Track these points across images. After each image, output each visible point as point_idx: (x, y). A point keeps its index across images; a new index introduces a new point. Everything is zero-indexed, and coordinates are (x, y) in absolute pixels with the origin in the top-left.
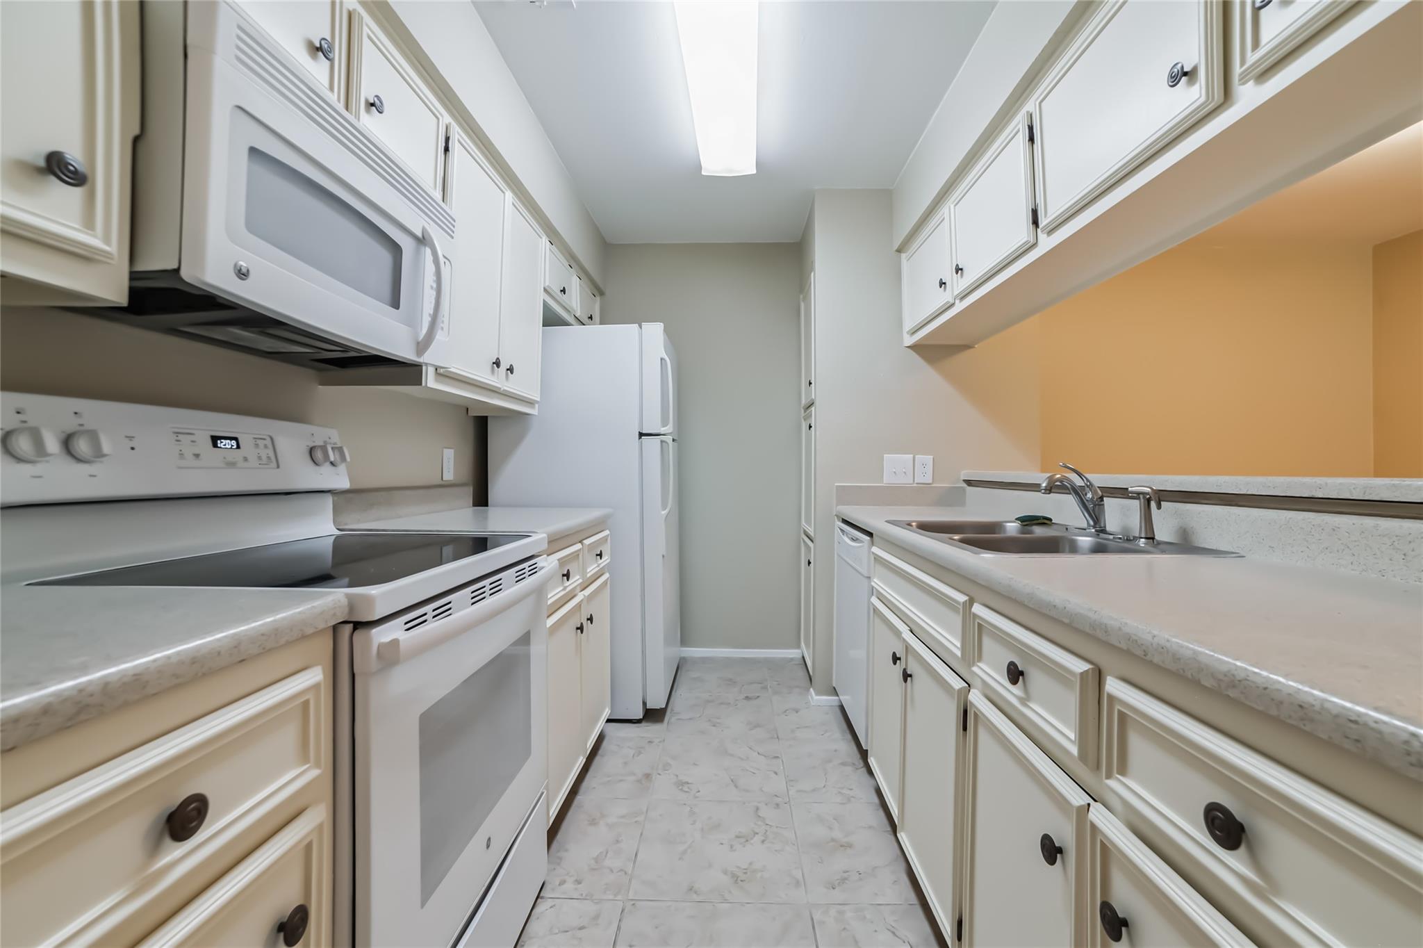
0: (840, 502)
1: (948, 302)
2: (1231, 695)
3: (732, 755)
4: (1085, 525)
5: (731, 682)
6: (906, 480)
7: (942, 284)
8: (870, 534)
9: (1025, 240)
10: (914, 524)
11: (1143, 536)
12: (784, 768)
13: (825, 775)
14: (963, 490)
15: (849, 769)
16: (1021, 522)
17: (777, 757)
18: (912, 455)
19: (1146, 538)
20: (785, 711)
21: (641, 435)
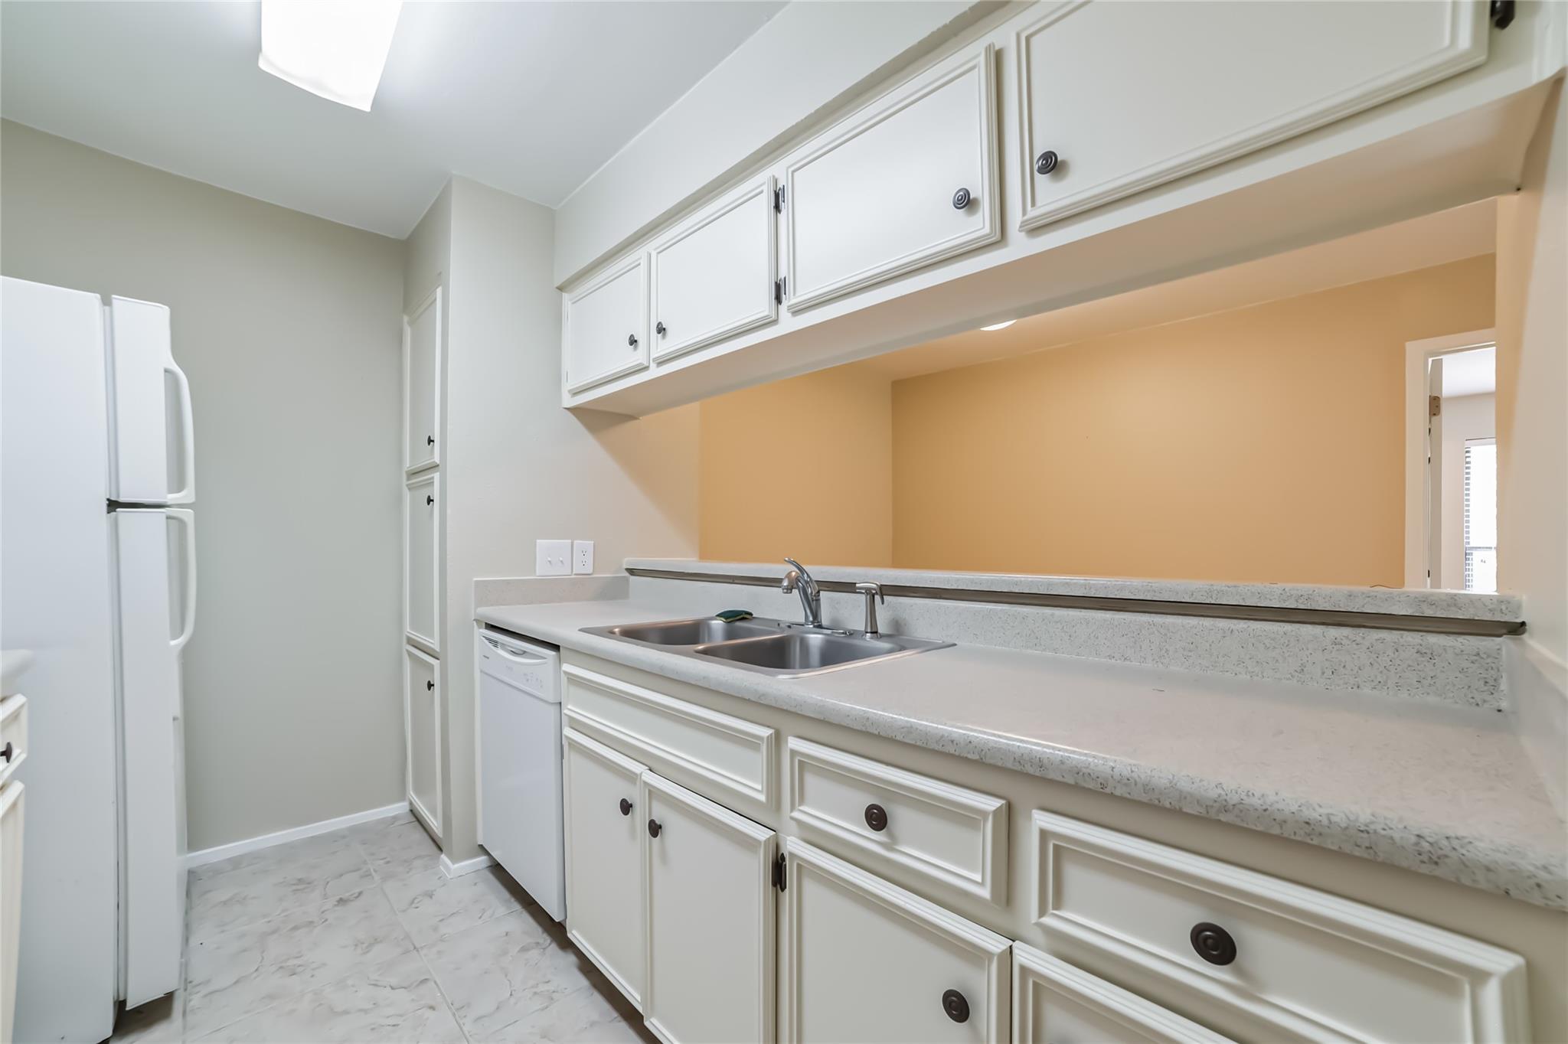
0: (480, 603)
1: (641, 364)
2: (1222, 819)
3: (346, 1012)
4: (803, 620)
5: (303, 885)
6: (563, 571)
7: (633, 342)
8: (556, 648)
9: (766, 313)
10: (617, 630)
11: (869, 631)
12: (441, 993)
13: (506, 976)
14: (626, 579)
15: (534, 953)
16: (726, 619)
17: (426, 980)
18: (570, 541)
19: (871, 633)
20: (413, 902)
21: (113, 505)
